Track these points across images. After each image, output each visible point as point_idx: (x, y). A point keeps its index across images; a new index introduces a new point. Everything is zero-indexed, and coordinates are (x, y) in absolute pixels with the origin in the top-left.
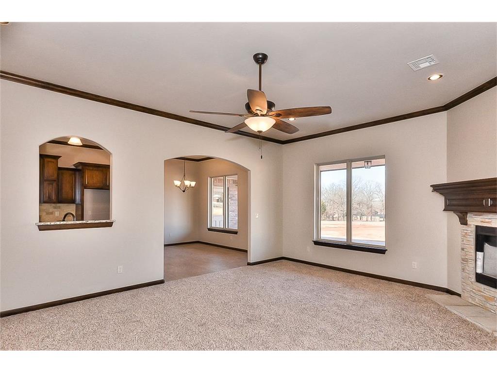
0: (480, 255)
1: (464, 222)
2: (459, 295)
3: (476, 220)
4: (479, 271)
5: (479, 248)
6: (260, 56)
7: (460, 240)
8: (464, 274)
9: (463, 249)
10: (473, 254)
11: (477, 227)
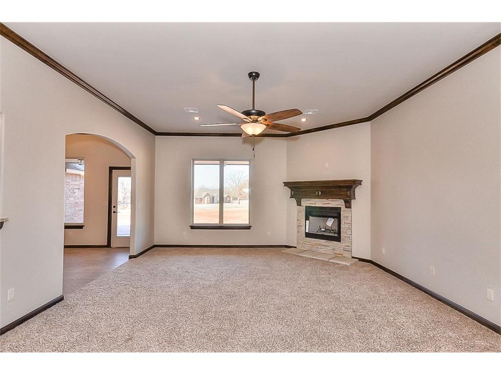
0: (307, 222)
1: (299, 204)
2: (296, 247)
3: (307, 202)
4: (307, 231)
5: (307, 218)
6: (254, 74)
7: (296, 215)
8: (299, 234)
9: (298, 220)
10: (304, 222)
11: (306, 206)
